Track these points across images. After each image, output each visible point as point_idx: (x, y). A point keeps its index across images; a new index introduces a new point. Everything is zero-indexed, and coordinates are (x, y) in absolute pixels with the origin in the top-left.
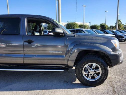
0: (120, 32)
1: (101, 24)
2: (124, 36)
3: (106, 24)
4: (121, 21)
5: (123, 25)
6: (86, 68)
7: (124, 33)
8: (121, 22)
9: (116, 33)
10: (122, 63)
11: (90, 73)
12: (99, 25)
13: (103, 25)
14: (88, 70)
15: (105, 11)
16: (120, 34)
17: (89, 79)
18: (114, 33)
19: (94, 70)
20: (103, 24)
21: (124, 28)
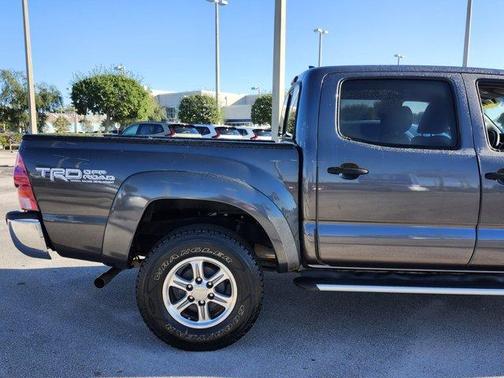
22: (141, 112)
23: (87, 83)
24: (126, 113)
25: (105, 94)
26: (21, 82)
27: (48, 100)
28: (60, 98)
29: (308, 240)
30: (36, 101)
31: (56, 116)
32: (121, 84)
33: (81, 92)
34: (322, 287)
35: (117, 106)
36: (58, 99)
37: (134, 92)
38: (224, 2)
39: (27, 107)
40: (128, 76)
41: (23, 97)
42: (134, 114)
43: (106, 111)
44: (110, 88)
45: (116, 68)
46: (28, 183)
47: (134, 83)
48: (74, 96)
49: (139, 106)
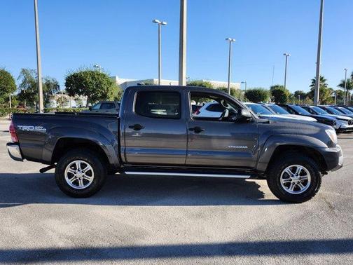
0: (325, 112)
1: (272, 88)
2: (337, 121)
3: (287, 88)
4: (325, 80)
5: (331, 89)
6: (285, 172)
7: (337, 114)
8: (326, 82)
9: (317, 114)
10: (341, 167)
11: (292, 182)
12: (269, 89)
13: (279, 90)
14: (288, 177)
15: (285, 54)
16: (327, 115)
17: (290, 191)
18: (312, 113)
19: (299, 176)
20: (277, 86)
21: (334, 97)
22: (109, 94)
23: (75, 76)
24: (99, 95)
25: (86, 83)
26: (34, 76)
27: (51, 87)
28: (58, 86)
29: (122, 154)
30: (43, 88)
31: (59, 96)
32: (96, 76)
33: (71, 82)
34: (126, 173)
35: (94, 91)
36: (57, 86)
37: (105, 82)
38: (164, 23)
39: (37, 91)
40: (101, 72)
41: (35, 85)
42: (104, 96)
43: (87, 94)
44: (89, 79)
45: (95, 66)
46: (14, 131)
47: (104, 76)
48: (67, 85)
49: (108, 90)
